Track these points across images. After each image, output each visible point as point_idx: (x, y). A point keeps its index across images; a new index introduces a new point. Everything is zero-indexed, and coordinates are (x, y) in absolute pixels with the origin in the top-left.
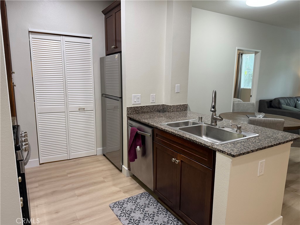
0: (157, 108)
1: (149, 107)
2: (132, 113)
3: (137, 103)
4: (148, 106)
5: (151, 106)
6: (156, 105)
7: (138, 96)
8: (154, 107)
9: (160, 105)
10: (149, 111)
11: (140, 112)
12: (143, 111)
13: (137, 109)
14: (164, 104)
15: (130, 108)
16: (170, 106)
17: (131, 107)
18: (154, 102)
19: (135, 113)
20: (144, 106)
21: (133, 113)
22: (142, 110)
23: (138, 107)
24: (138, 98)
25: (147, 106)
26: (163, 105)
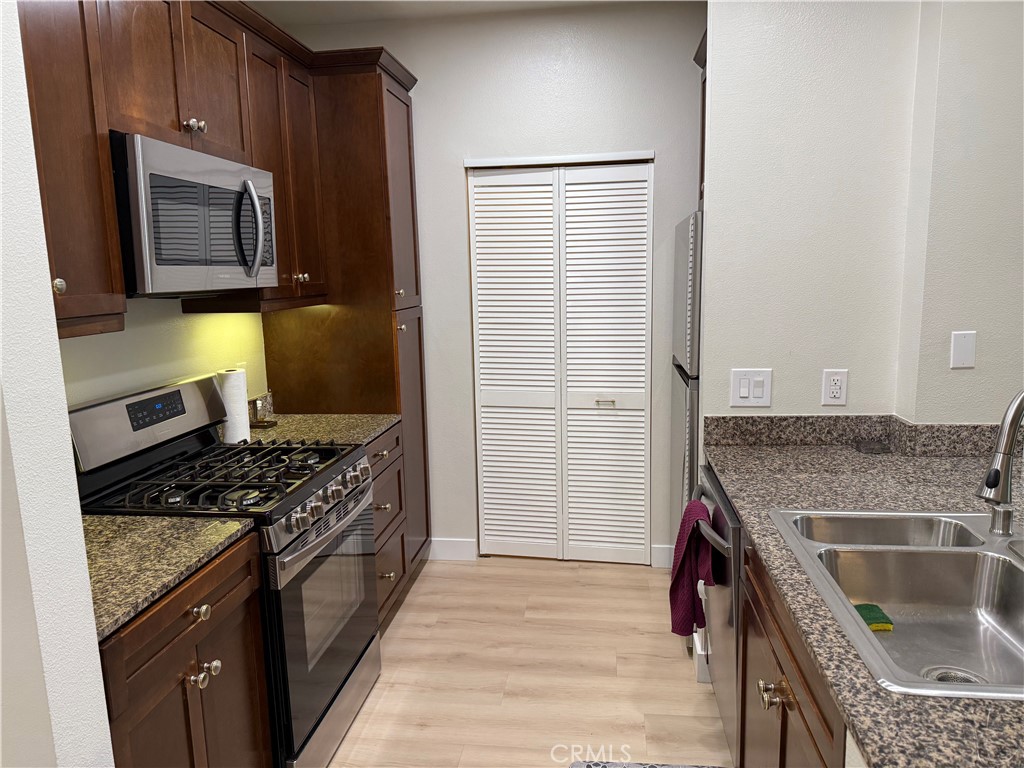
0: (852, 430)
1: (812, 424)
2: (724, 442)
3: (752, 402)
4: (806, 418)
5: (823, 418)
6: (847, 417)
7: (758, 373)
8: (835, 425)
9: (870, 418)
10: (809, 439)
11: (764, 438)
12: (780, 438)
13: (750, 427)
14: (891, 417)
15: (718, 419)
16: (914, 429)
17: (724, 418)
18: (837, 402)
19: (739, 441)
20: (785, 419)
21: (731, 442)
22: (774, 433)
23: (755, 421)
24: (761, 384)
25: (798, 418)
26: (887, 421)
